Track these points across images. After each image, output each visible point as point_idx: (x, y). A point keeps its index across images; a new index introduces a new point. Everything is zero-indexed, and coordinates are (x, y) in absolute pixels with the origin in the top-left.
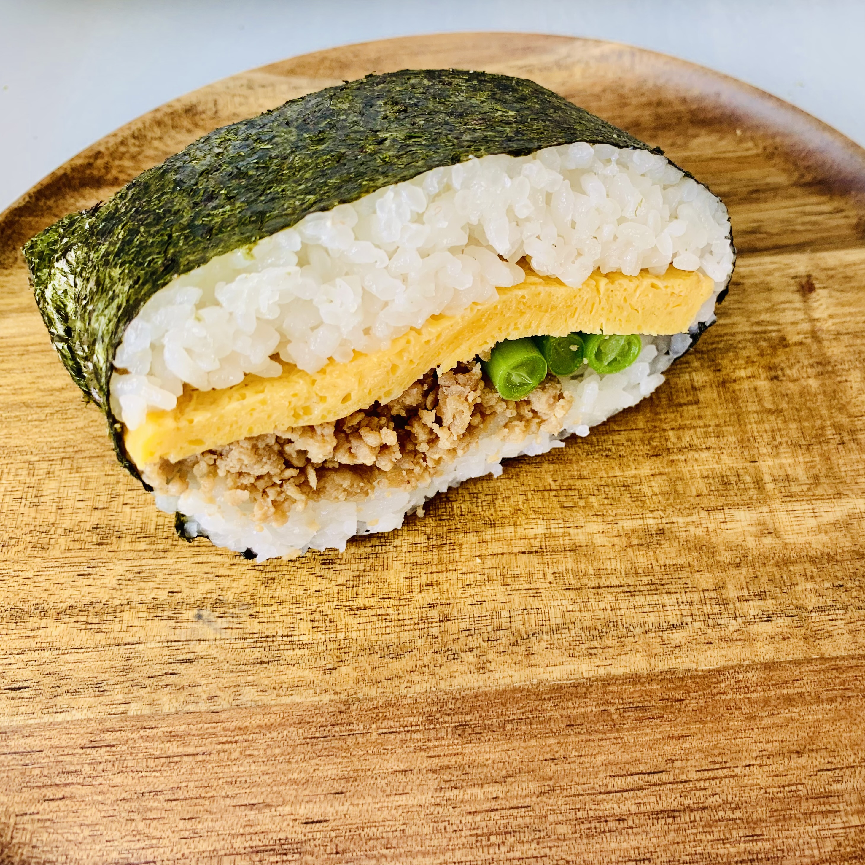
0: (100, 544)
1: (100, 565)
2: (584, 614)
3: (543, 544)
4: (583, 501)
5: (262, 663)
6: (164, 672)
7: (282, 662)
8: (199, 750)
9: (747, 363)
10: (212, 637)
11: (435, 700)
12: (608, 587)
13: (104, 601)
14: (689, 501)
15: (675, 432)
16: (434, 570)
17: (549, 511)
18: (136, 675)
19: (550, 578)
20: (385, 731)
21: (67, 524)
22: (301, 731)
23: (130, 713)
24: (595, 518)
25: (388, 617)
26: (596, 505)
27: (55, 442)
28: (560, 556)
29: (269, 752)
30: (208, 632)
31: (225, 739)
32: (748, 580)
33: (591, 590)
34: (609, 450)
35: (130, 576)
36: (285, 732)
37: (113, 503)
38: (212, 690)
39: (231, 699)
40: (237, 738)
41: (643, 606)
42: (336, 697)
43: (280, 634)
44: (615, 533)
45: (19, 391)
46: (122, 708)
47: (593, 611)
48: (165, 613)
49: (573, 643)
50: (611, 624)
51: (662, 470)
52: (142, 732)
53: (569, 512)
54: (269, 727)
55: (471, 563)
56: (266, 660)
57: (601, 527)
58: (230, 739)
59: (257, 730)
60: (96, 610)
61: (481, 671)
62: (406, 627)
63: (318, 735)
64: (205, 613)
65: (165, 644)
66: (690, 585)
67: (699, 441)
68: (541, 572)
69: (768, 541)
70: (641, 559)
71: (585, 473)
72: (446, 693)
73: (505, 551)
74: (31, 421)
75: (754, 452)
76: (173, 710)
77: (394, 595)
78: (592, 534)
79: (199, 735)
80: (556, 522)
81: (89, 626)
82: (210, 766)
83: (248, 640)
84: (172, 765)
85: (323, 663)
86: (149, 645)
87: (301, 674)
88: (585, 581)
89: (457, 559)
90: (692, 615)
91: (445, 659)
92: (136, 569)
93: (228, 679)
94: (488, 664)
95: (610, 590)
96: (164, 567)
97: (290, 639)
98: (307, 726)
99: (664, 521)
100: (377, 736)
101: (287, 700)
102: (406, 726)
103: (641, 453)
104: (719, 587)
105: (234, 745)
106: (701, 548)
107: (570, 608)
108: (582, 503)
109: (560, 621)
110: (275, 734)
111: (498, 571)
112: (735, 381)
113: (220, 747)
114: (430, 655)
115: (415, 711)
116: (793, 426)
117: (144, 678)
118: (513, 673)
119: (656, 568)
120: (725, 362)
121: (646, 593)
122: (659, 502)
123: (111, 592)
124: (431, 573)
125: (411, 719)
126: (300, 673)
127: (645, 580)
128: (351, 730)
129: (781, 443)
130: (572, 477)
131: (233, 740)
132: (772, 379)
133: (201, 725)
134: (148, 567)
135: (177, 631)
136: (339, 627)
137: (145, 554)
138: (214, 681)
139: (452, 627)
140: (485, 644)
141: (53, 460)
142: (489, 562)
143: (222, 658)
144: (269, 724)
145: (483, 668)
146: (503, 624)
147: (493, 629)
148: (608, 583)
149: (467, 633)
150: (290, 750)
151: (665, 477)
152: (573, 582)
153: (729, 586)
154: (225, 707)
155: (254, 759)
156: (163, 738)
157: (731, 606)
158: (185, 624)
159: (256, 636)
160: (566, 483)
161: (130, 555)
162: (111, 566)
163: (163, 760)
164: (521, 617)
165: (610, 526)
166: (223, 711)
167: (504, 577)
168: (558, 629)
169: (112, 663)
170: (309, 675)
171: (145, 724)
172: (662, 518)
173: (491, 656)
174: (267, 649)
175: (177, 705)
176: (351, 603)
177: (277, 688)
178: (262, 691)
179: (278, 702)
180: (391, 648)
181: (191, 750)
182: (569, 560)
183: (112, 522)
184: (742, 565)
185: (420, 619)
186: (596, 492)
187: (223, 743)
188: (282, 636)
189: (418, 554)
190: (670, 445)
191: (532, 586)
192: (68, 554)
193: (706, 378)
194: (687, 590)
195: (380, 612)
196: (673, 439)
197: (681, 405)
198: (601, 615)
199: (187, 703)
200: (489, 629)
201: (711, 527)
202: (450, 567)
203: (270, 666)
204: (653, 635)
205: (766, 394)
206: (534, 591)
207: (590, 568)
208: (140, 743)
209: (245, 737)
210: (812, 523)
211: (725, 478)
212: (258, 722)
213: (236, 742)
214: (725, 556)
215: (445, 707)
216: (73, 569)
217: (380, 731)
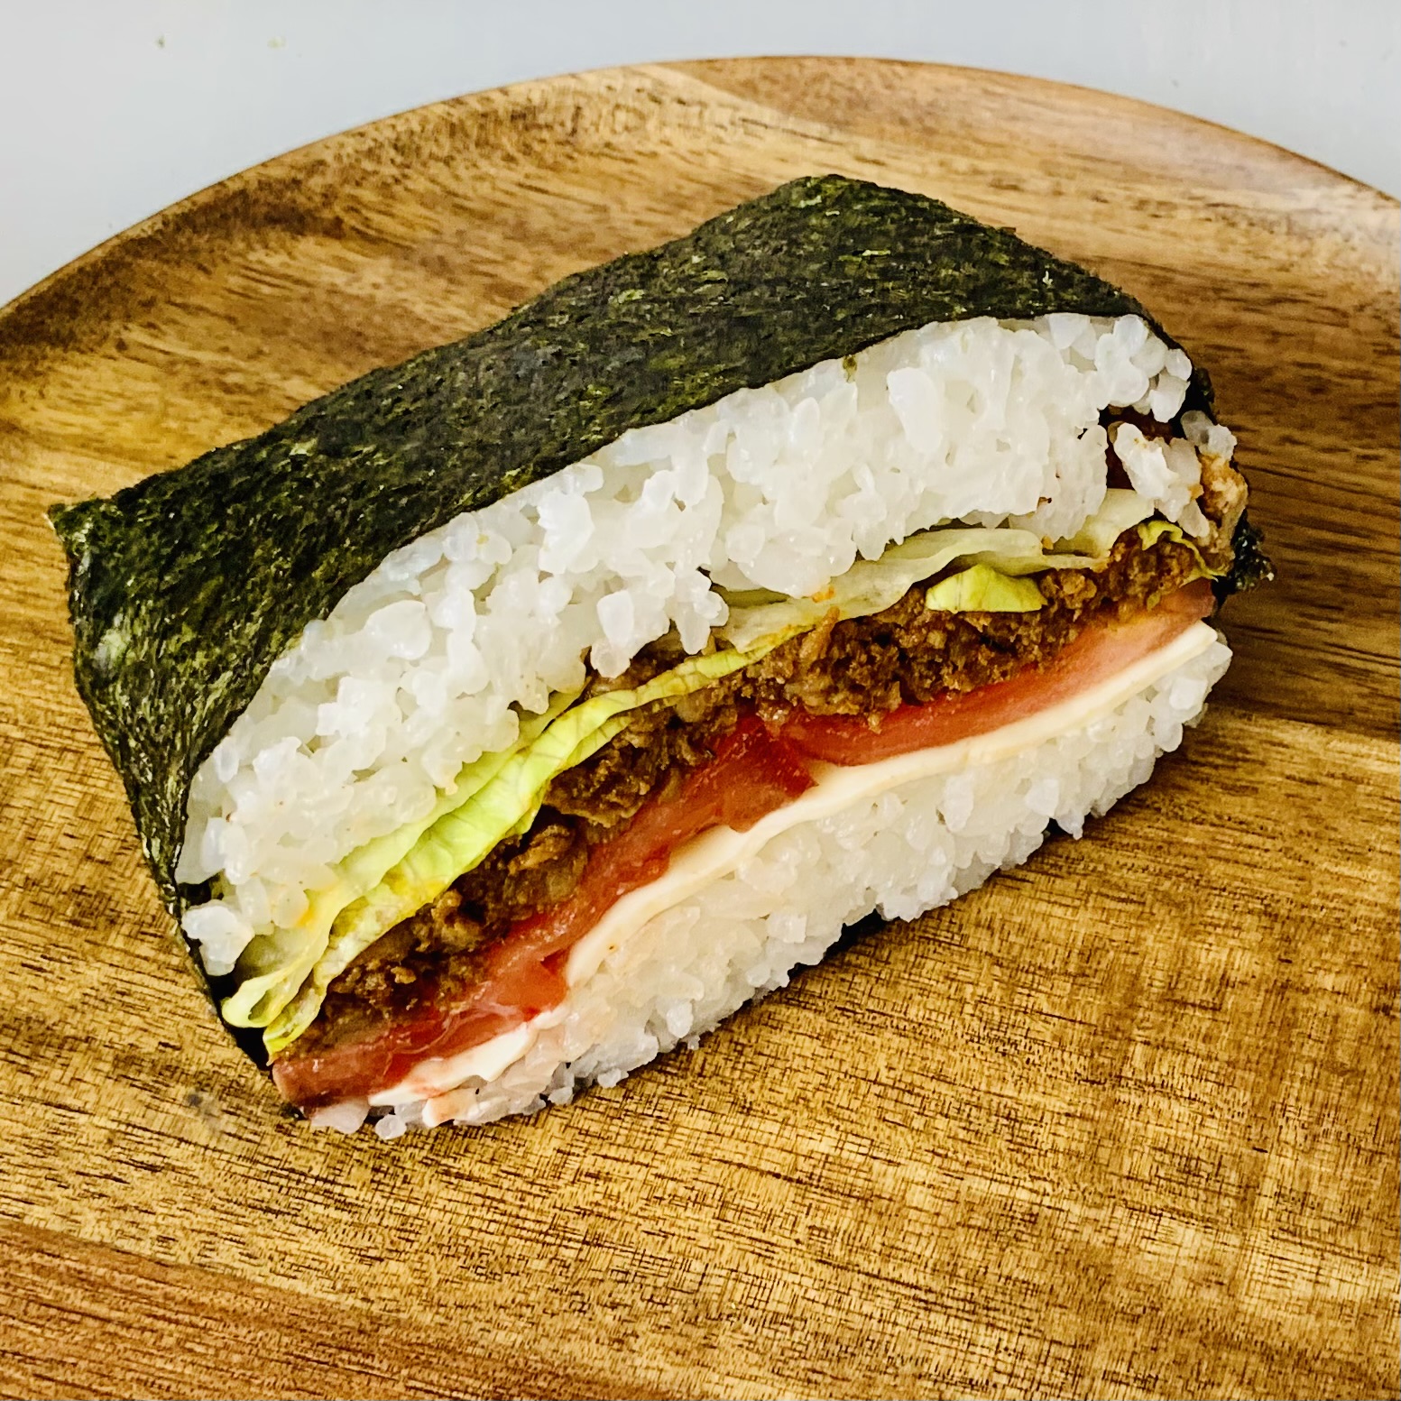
0: (76, 923)
1: (64, 959)
2: (829, 1311)
3: (817, 1172)
4: (924, 1119)
5: (268, 1210)
6: (105, 1172)
7: (299, 1220)
8: (114, 1315)
9: (1348, 964)
10: (203, 1142)
11: (521, 1365)
12: (892, 1281)
13: (49, 1023)
14: (1107, 1181)
15: (1149, 1050)
16: (612, 1153)
17: (854, 1117)
18: (57, 1162)
19: (802, 1232)
20: (419, 1385)
21: (32, 869)
22: (286, 1340)
23: (27, 1221)
24: (928, 1158)
25: (501, 1206)
26: (941, 1134)
27: (61, 714)
28: (836, 1202)
29: (223, 1354)
30: (199, 1130)
31: (161, 1312)
32: (1138, 1349)
33: (862, 1277)
34: (1015, 1044)
35: (107, 995)
36: (260, 1334)
37: (120, 858)
38: (172, 1226)
39: (195, 1252)
40: (180, 1317)
41: (935, 1333)
42: (365, 1306)
43: (315, 1172)
44: (951, 1195)
45: (31, 601)
46: (17, 1208)
47: (848, 1312)
48: (143, 1077)
49: (788, 1353)
50: (868, 1344)
51: (1089, 1111)
52: (36, 1257)
53: (888, 1131)
54: (238, 1317)
55: (679, 1163)
56: (276, 1207)
57: (933, 1176)
58: (169, 1314)
59: (217, 1316)
60: (32, 1033)
61: (616, 1346)
62: (524, 1233)
63: (310, 1355)
64: (206, 1097)
65: (123, 1128)
66: (1034, 1325)
67: (1182, 1080)
68: (792, 1218)
69: (1210, 1296)
70: (974, 1254)
71: (950, 1072)
72: (542, 1361)
73: (746, 1162)
74: (34, 662)
75: (1271, 1132)
76: (97, 1239)
77: (528, 1172)
78: (909, 1182)
79: (122, 1291)
80: (858, 1141)
81: (12, 1057)
82: (120, 1346)
83: (259, 1166)
84: (64, 1324)
85: (366, 1243)
86: (96, 1120)
87: (323, 1251)
88: (859, 1259)
89: (659, 1148)
90: (1011, 1375)
91: (566, 1305)
92: (120, 986)
93: (203, 1218)
94: (632, 1339)
95: (893, 1288)
96: (167, 997)
97: (328, 1186)
98: (299, 1335)
99: (1047, 1201)
100: (403, 1390)
101: (285, 1284)
102: (457, 1390)
103: (1067, 1068)
104: (1080, 1346)
105: (173, 1326)
106: (1086, 1270)
107: (811, 1294)
108: (918, 1123)
109: (783, 1309)
110: (243, 1331)
111: (719, 1191)
112: (1306, 991)
113: (148, 1321)
114: (542, 1292)
115: (480, 1371)
116: (1366, 1108)
117: (70, 1171)
118: (667, 1367)
119: (991, 1278)
120: (1307, 950)
121: (953, 1312)
122: (1055, 1167)
123: (66, 1011)
124: (605, 1157)
125: (470, 1381)
126: (321, 1248)
127: (962, 1290)
128: (367, 1366)
129: (1326, 1133)
130: (923, 1072)
131: (174, 1317)
132: (1377, 1010)
133: (131, 1277)
134: (140, 989)
135: (151, 1113)
136: (415, 1195)
137: (145, 966)
138: (179, 1213)
139: (601, 1259)
140: (642, 1305)
141: (46, 747)
142: (713, 1172)
143: (205, 1182)
144: (240, 1311)
145: (620, 1341)
146: (687, 1283)
147: (666, 1285)
148: (895, 1275)
149: (620, 1276)
150: (257, 1363)
151: (1088, 1126)
152: (837, 1252)
153: (1101, 1347)
154: (181, 1261)
155: (195, 1359)
156: (65, 1278)
157: (1087, 1382)
158: (167, 1106)
159: (274, 1163)
160: (907, 1079)
161: (117, 959)
162: (82, 967)
163: (53, 1312)
164: (721, 1281)
165: (948, 1179)
166: (177, 1267)
167: (724, 1205)
168: (776, 1318)
169: (28, 1130)
170: (336, 1256)
171: (45, 1245)
172: (1045, 1194)
173: (642, 1327)
174: (284, 1191)
175: (105, 1231)
176: (450, 1162)
177: (276, 1258)
178: (249, 1256)
179: (269, 1282)
180: (484, 1258)
181: (102, 1310)
182: (849, 1213)
183: (109, 892)
184: (1142, 1321)
185: (553, 1226)
186: (953, 1113)
187: (155, 1317)
188: (317, 1178)
189: (597, 1116)
190: (1127, 1072)
191: (764, 1237)
192: (19, 924)
193: (1257, 969)
194: (1025, 1331)
195: (492, 1192)
196: (1138, 1062)
197: (1184, 1004)
198: (857, 1322)
199: (122, 1234)
200: (660, 1282)
201: (1125, 1237)
202: (641, 1158)
203: (279, 1222)
204: (930, 1384)
205: (1349, 1035)
206: (765, 1246)
207: (879, 1239)
208: (26, 1273)
209: (195, 1320)
210: (1303, 1289)
211: (1193, 1163)
212: (224, 1303)
213: (177, 1322)
214: (1120, 1296)
215: (532, 1382)
216: (16, 951)
217: (412, 1383)
